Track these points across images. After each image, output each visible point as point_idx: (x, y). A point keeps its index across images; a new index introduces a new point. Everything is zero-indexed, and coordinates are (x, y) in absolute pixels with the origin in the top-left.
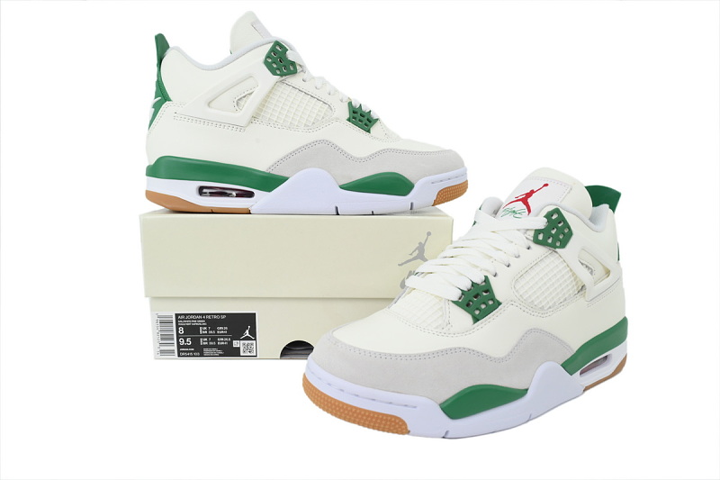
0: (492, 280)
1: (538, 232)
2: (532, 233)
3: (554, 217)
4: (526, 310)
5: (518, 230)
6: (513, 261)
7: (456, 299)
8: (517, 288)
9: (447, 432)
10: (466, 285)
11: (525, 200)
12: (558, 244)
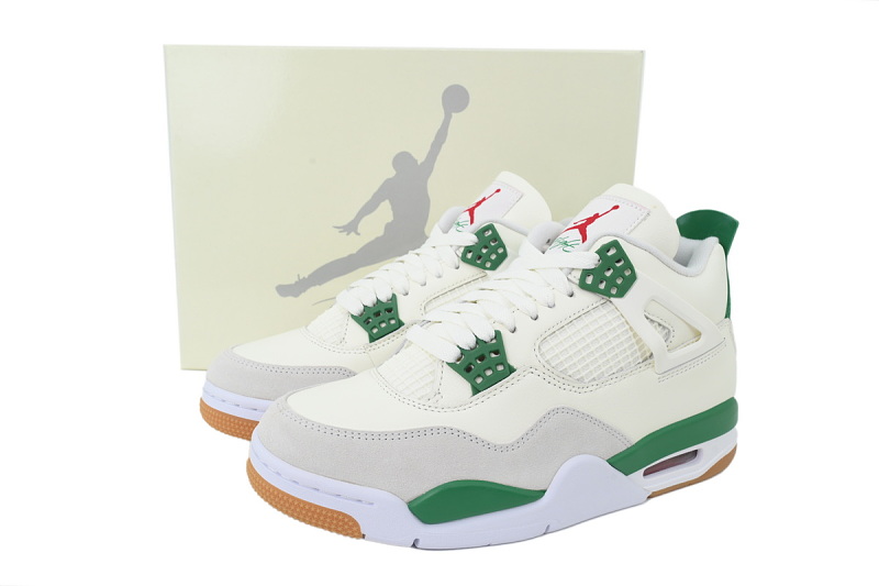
0: (507, 338)
1: (586, 273)
2: (578, 274)
3: (612, 252)
4: (553, 382)
5: (561, 269)
6: (544, 313)
7: (452, 361)
8: (543, 350)
9: (416, 540)
10: (468, 342)
11: (582, 229)
12: (614, 291)
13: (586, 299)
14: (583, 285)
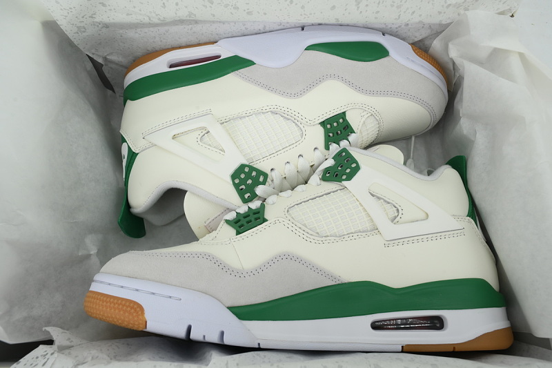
2: (268, 182)
12: (247, 170)
13: (263, 166)
14: (266, 176)
